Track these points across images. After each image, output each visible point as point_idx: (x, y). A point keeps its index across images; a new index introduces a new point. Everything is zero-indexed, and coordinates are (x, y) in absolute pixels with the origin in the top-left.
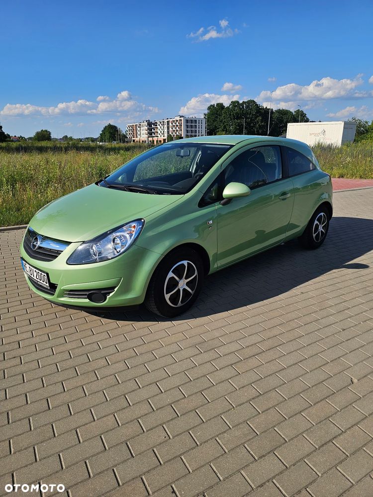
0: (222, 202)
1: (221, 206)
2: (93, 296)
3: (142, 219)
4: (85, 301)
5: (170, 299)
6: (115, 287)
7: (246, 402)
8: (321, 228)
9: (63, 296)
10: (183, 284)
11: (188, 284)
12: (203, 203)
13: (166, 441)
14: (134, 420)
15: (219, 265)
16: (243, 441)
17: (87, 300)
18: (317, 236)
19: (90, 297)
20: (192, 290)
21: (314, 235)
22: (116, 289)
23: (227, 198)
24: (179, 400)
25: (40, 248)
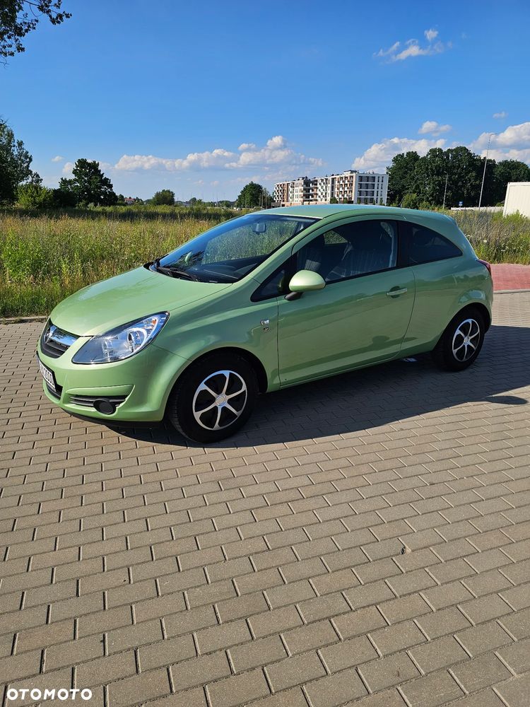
0: (288, 296)
1: (286, 301)
2: (102, 404)
3: (166, 312)
4: (92, 410)
5: (201, 418)
6: (127, 396)
7: (245, 556)
8: (467, 341)
9: (69, 403)
10: (222, 401)
11: (230, 402)
12: (258, 297)
13: (124, 585)
14: (98, 557)
15: (283, 380)
16: (214, 601)
17: (94, 410)
18: (461, 353)
19: (97, 405)
20: (237, 411)
21: (455, 351)
22: (127, 399)
23: (295, 291)
24: (163, 542)
25: (51, 341)
